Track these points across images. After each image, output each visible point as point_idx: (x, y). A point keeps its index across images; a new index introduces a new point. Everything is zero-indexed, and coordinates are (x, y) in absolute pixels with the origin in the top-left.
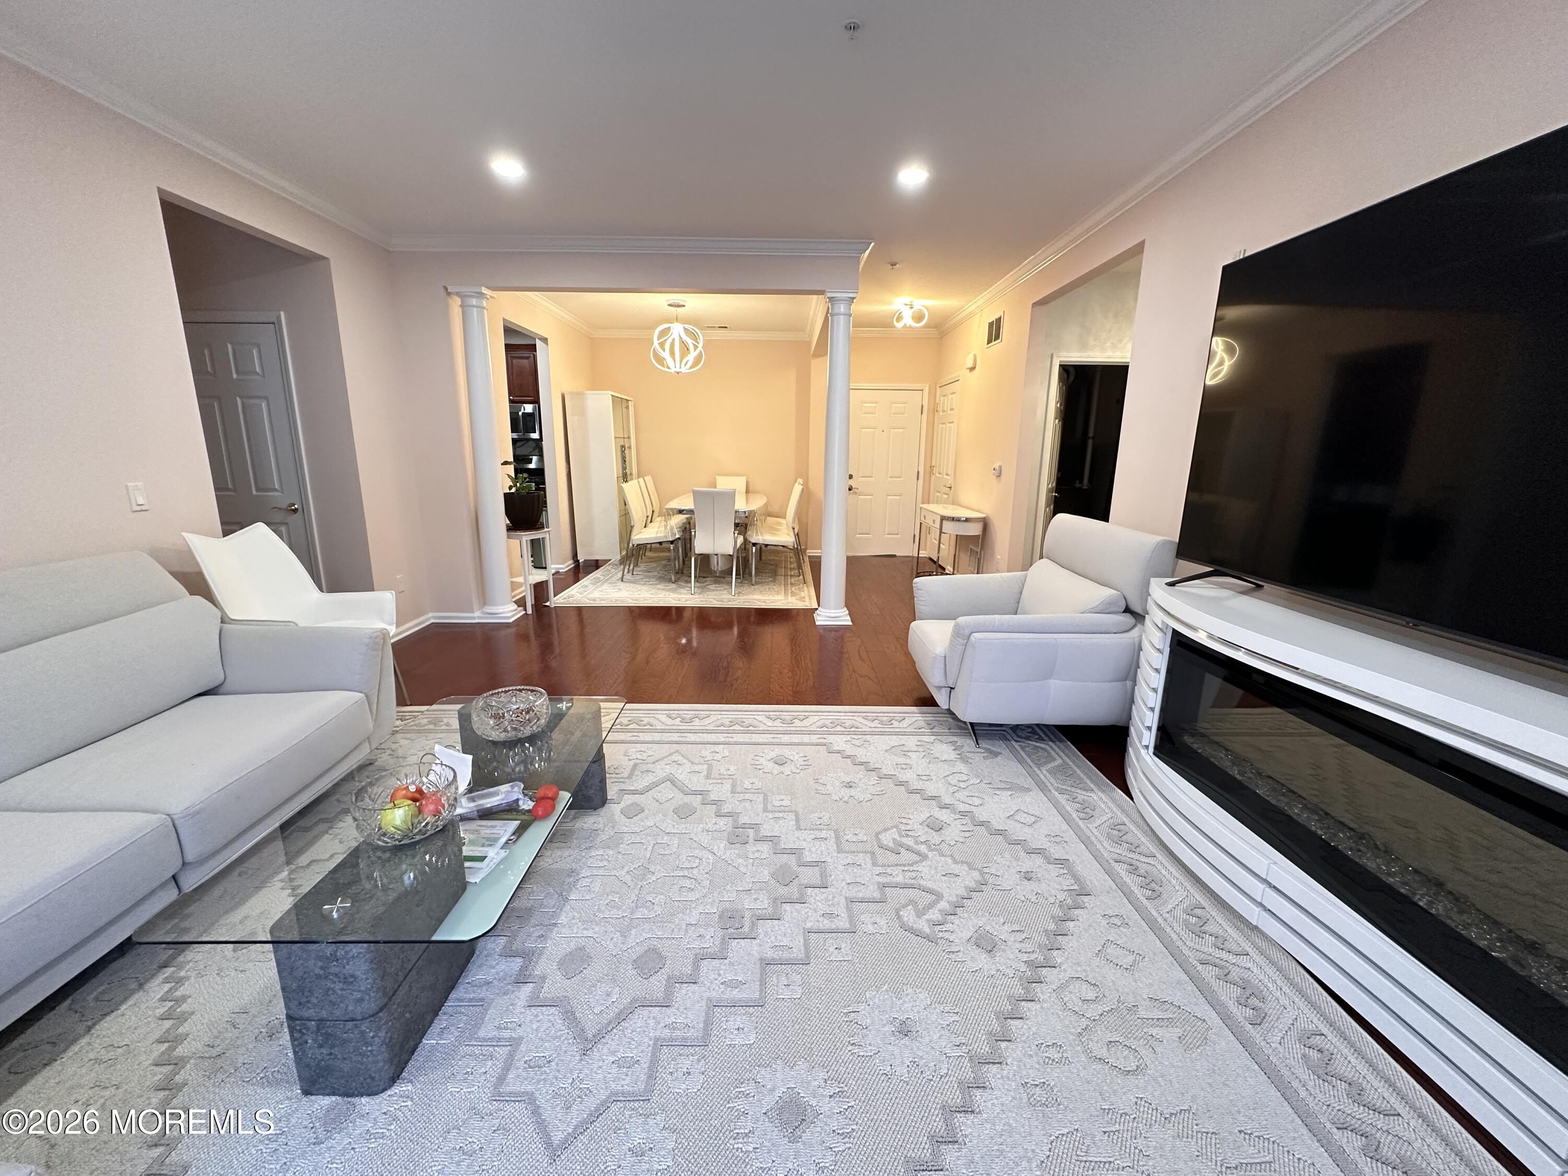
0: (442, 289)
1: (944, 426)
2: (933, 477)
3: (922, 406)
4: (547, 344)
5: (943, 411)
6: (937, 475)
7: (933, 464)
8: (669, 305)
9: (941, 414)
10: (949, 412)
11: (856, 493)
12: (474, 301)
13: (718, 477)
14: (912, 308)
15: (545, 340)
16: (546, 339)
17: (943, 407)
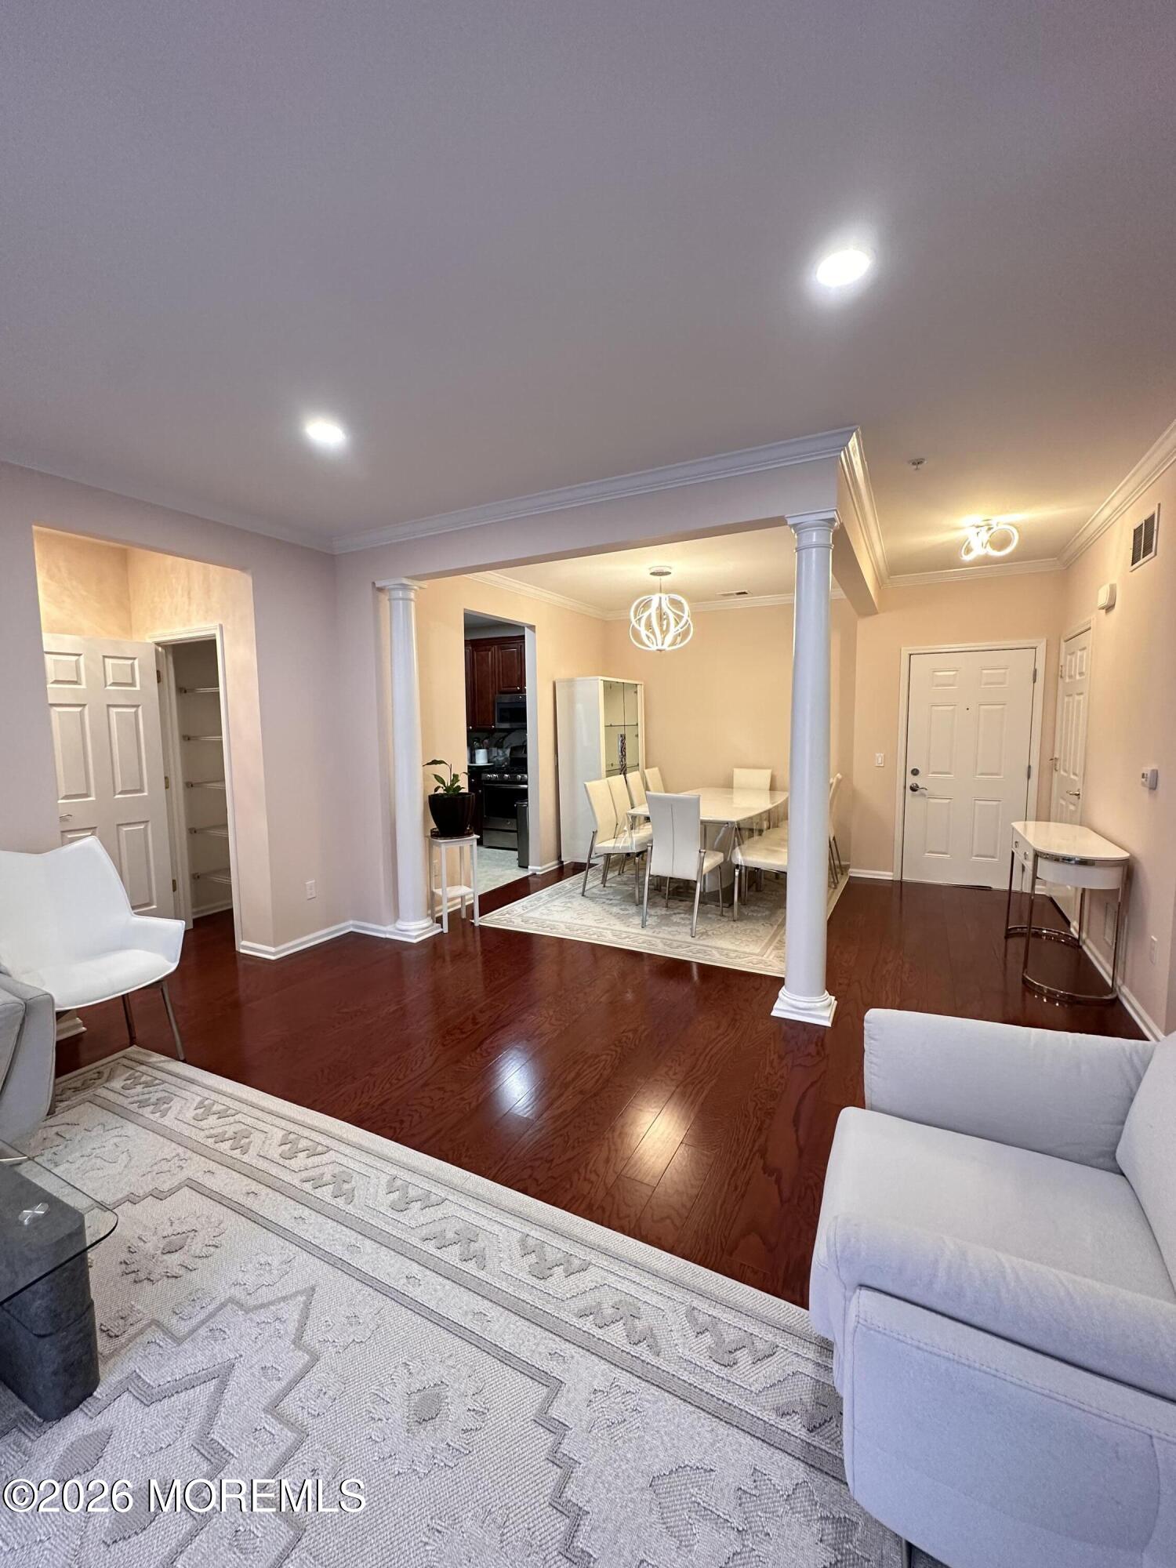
0: (371, 584)
1: (1071, 699)
2: (1055, 775)
3: (1035, 671)
4: (534, 631)
5: (1070, 677)
6: (1062, 772)
7: (1056, 756)
8: (652, 574)
9: (1067, 680)
10: (1078, 677)
11: (923, 795)
12: (400, 594)
13: (737, 771)
14: (990, 529)
15: (532, 628)
16: (534, 626)
17: (1070, 670)
